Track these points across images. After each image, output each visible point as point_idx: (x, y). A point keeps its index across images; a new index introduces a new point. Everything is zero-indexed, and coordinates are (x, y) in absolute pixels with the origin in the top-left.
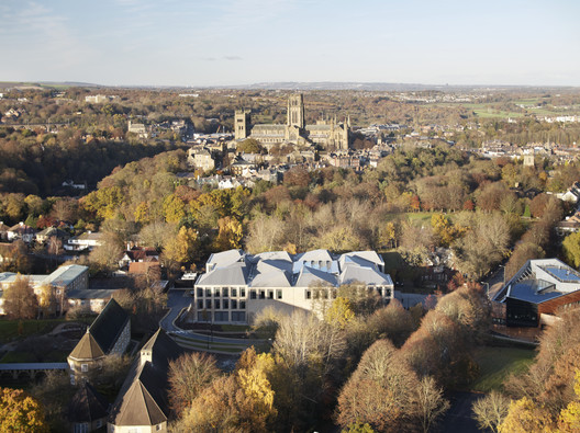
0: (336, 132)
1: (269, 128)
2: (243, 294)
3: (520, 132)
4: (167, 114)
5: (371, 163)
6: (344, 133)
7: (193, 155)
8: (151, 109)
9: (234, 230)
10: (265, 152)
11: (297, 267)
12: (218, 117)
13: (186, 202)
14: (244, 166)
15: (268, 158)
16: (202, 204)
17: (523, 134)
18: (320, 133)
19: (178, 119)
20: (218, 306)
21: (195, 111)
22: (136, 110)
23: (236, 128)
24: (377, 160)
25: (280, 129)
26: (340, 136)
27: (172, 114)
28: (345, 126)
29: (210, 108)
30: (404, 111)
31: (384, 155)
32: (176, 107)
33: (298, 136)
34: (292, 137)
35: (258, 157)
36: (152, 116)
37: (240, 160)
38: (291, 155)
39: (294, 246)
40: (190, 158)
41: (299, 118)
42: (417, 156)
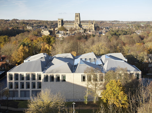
0: (91, 25)
1: (69, 24)
2: (40, 78)
3: (146, 28)
4: (39, 25)
5: (103, 34)
6: (93, 26)
7: (43, 31)
8: (35, 23)
9: (48, 48)
10: (67, 31)
11: (77, 61)
12: (55, 26)
13: (32, 40)
14: (59, 34)
15: (68, 32)
16: (38, 41)
17: (147, 29)
18: (85, 26)
19: (43, 26)
20: (22, 87)
21: (48, 24)
22: (30, 23)
23: (58, 24)
24: (105, 33)
25: (73, 24)
26: (92, 27)
27: (41, 25)
28: (93, 23)
29: (53, 23)
30: (109, 25)
31: (106, 31)
32: (42, 23)
33: (78, 27)
34: (76, 27)
35: (65, 32)
36: (35, 25)
37: (58, 32)
38: (76, 31)
39: (75, 52)
40: (42, 32)
41: (79, 21)
42: (117, 32)
